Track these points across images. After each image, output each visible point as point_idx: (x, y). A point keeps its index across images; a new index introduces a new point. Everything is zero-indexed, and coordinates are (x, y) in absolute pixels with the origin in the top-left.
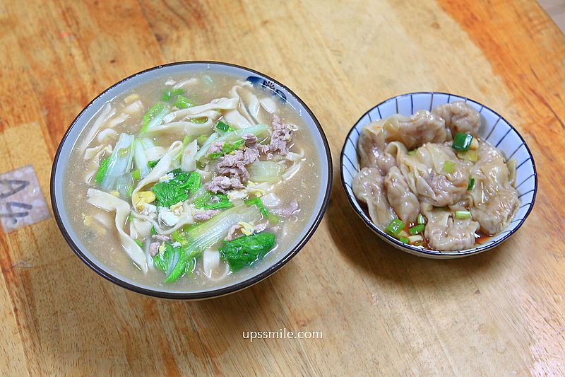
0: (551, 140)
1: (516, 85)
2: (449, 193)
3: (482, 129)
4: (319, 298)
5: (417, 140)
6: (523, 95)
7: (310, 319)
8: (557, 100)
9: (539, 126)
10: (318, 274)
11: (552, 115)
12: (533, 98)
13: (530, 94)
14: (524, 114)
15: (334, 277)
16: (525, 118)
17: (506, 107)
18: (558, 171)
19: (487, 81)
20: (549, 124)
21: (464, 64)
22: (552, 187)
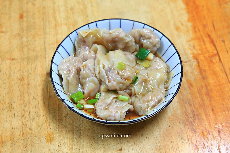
0: (209, 66)
1: (199, 30)
2: (117, 83)
3: (160, 49)
4: (16, 130)
5: (113, 46)
6: (202, 36)
7: (4, 141)
8: (222, 44)
9: (205, 57)
10: (23, 114)
11: (215, 52)
12: (207, 40)
13: (206, 37)
14: (197, 47)
15: (32, 118)
16: (197, 50)
17: (188, 41)
18: (206, 86)
19: (182, 24)
20: (211, 57)
21: (172, 12)
22: (198, 95)
